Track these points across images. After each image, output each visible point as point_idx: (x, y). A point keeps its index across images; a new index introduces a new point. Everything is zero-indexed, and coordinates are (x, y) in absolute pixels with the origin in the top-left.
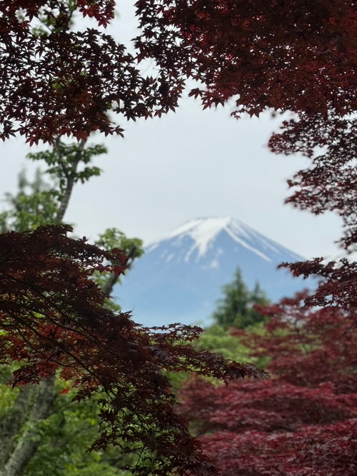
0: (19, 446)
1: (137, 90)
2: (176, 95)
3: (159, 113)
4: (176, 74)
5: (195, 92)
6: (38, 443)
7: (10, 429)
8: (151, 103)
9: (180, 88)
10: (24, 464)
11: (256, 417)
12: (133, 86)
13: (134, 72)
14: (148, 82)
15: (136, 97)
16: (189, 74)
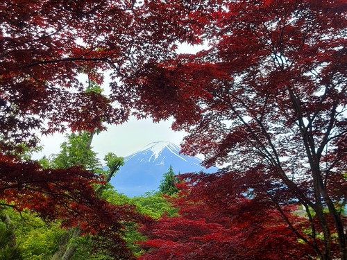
0: (68, 249)
1: (112, 113)
2: (127, 115)
3: (121, 122)
4: (127, 107)
5: (134, 113)
6: (77, 247)
7: (64, 241)
8: (118, 118)
9: (129, 112)
10: (70, 256)
11: (172, 233)
12: (111, 112)
13: (110, 107)
14: (116, 110)
15: (112, 116)
16: (132, 106)
